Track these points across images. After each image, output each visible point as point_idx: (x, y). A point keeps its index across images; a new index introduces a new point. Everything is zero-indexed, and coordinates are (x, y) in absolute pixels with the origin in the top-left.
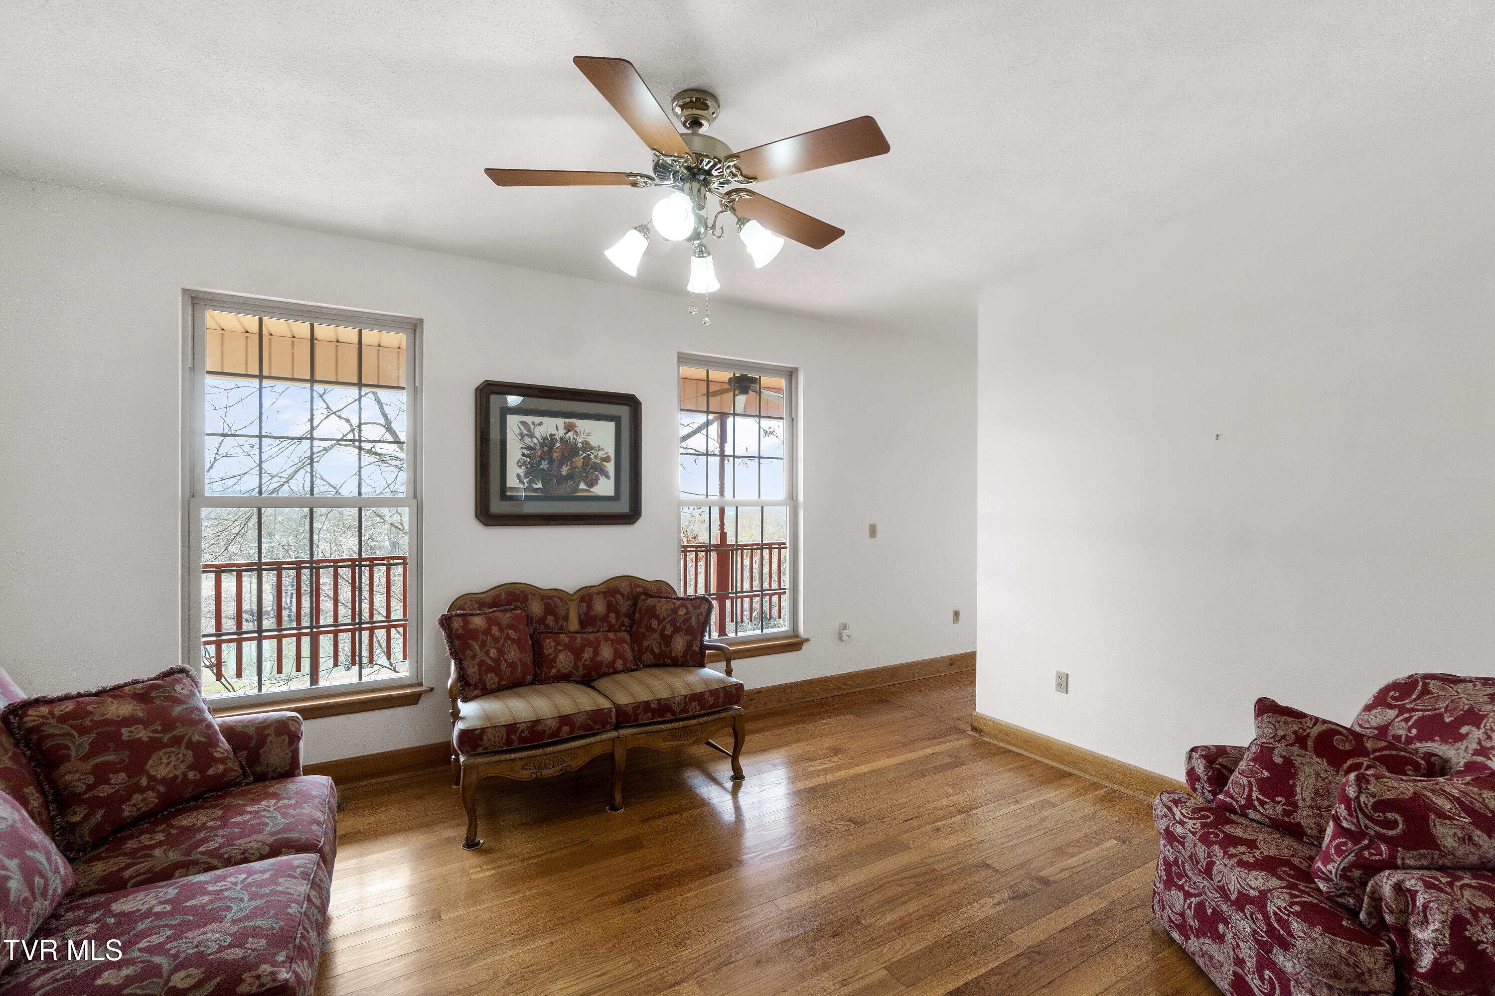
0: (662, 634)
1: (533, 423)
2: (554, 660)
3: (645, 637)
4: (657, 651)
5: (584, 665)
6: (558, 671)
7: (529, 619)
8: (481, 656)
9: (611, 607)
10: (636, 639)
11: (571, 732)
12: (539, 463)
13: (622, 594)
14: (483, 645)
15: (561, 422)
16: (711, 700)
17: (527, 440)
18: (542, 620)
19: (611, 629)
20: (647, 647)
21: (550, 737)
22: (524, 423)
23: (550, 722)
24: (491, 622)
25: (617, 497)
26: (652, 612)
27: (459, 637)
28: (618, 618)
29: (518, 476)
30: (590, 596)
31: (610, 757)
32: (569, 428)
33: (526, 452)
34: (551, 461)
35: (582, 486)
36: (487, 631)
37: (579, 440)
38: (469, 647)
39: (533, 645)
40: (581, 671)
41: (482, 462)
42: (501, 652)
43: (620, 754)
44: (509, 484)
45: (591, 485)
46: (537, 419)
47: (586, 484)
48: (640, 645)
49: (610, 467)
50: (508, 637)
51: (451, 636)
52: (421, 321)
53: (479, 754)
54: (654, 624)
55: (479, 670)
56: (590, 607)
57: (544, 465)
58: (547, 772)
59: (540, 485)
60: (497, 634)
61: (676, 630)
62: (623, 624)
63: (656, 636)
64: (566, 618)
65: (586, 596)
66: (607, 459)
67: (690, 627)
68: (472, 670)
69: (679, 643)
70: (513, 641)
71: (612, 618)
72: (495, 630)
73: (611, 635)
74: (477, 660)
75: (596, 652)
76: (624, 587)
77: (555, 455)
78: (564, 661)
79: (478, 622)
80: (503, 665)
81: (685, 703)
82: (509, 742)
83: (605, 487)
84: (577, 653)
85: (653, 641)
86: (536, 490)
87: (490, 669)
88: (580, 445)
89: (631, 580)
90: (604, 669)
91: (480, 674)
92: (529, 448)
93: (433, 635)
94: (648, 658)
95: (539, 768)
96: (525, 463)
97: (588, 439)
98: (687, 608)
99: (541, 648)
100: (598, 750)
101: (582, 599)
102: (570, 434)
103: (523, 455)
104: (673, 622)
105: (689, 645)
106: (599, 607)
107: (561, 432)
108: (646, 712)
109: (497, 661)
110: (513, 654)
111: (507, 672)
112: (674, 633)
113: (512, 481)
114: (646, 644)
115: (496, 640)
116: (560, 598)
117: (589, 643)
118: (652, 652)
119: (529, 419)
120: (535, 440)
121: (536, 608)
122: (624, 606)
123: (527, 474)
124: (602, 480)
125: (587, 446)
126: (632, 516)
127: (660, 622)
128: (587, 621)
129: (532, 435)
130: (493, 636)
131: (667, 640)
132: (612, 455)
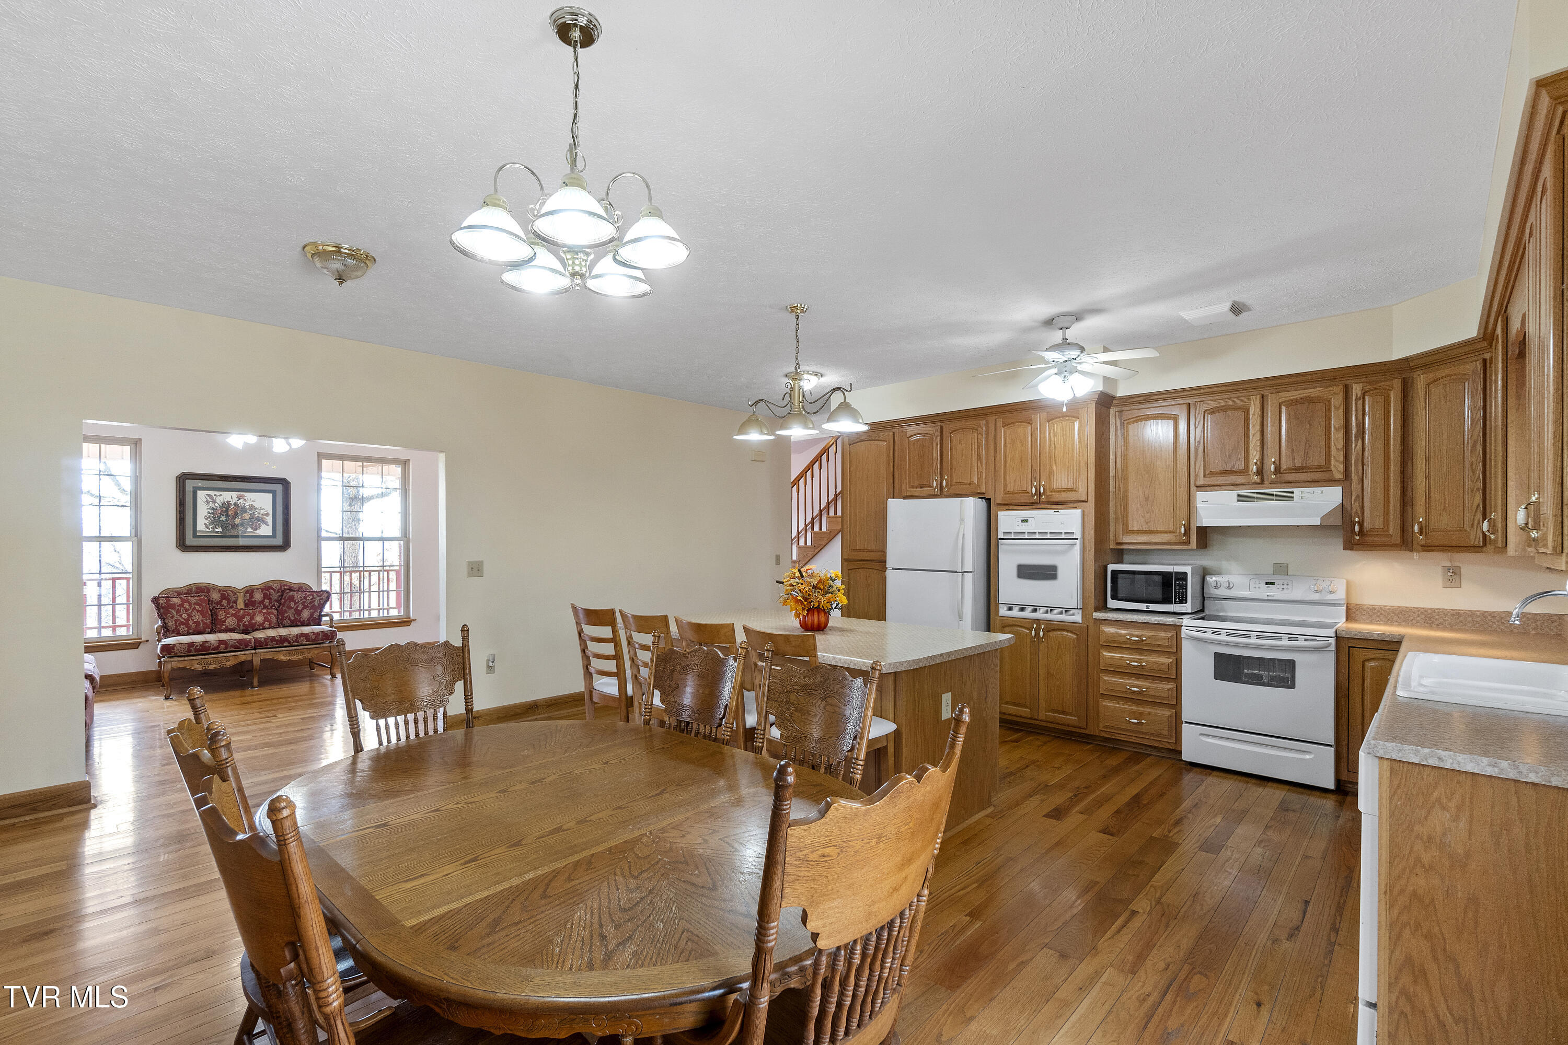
0: (296, 609)
1: (215, 495)
2: (224, 622)
3: (286, 611)
4: (292, 618)
5: (244, 624)
6: (227, 627)
7: (210, 602)
8: (176, 617)
9: (266, 596)
10: (280, 613)
11: (226, 648)
12: (219, 517)
13: (274, 590)
14: (178, 611)
15: (234, 494)
16: (313, 637)
17: (211, 505)
18: (219, 603)
19: (265, 607)
20: (286, 617)
21: (213, 649)
22: (208, 495)
23: (213, 643)
24: (183, 601)
25: (274, 535)
26: (291, 598)
27: (163, 608)
28: (270, 602)
29: (205, 524)
30: (253, 591)
31: (251, 662)
32: (239, 498)
33: (210, 511)
34: (227, 516)
35: (249, 530)
36: (181, 605)
37: (247, 504)
38: (169, 612)
39: (212, 615)
40: (242, 628)
41: (180, 517)
42: (190, 616)
43: (257, 661)
44: (198, 529)
45: (256, 529)
46: (218, 493)
47: (252, 528)
48: (283, 616)
49: (269, 519)
50: (195, 609)
51: (158, 607)
52: (140, 440)
53: (173, 657)
54: (292, 605)
55: (176, 623)
56: (251, 596)
57: (223, 518)
58: (211, 667)
59: (220, 529)
60: (188, 607)
61: (305, 607)
62: (274, 605)
63: (293, 610)
64: (236, 602)
65: (250, 591)
66: (267, 515)
67: (314, 606)
68: (171, 623)
69: (306, 614)
70: (198, 611)
71: (267, 602)
72: (186, 605)
73: (264, 611)
74: (174, 619)
75: (252, 618)
76: (276, 586)
77: (230, 513)
78: (231, 622)
79: (176, 601)
80: (191, 622)
81: (297, 637)
82: (189, 651)
83: (265, 530)
84: (240, 619)
85: (290, 614)
86: (217, 532)
87: (182, 624)
88: (248, 507)
89: (282, 583)
90: (257, 627)
91: (176, 626)
92: (213, 509)
93: (148, 608)
94: (287, 622)
95: (208, 664)
96: (209, 517)
97: (253, 503)
98: (313, 596)
99: (217, 615)
100: (243, 658)
101: (247, 592)
102: (241, 501)
103: (209, 513)
104: (303, 603)
105: (312, 614)
106: (258, 596)
107: (235, 500)
108: (272, 641)
109: (187, 620)
110: (197, 617)
111: (194, 626)
112: (303, 609)
113: (201, 527)
114: (286, 615)
115: (187, 610)
116: (232, 592)
117: (248, 614)
118: (290, 619)
119: (212, 493)
120: (216, 505)
121: (215, 596)
122: (275, 596)
123: (210, 524)
124: (263, 526)
125: (252, 507)
126: (285, 546)
127: (296, 603)
128: (250, 603)
129: (214, 502)
130: (185, 608)
131: (299, 613)
132: (271, 512)
